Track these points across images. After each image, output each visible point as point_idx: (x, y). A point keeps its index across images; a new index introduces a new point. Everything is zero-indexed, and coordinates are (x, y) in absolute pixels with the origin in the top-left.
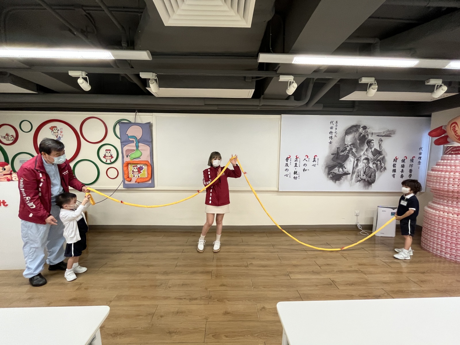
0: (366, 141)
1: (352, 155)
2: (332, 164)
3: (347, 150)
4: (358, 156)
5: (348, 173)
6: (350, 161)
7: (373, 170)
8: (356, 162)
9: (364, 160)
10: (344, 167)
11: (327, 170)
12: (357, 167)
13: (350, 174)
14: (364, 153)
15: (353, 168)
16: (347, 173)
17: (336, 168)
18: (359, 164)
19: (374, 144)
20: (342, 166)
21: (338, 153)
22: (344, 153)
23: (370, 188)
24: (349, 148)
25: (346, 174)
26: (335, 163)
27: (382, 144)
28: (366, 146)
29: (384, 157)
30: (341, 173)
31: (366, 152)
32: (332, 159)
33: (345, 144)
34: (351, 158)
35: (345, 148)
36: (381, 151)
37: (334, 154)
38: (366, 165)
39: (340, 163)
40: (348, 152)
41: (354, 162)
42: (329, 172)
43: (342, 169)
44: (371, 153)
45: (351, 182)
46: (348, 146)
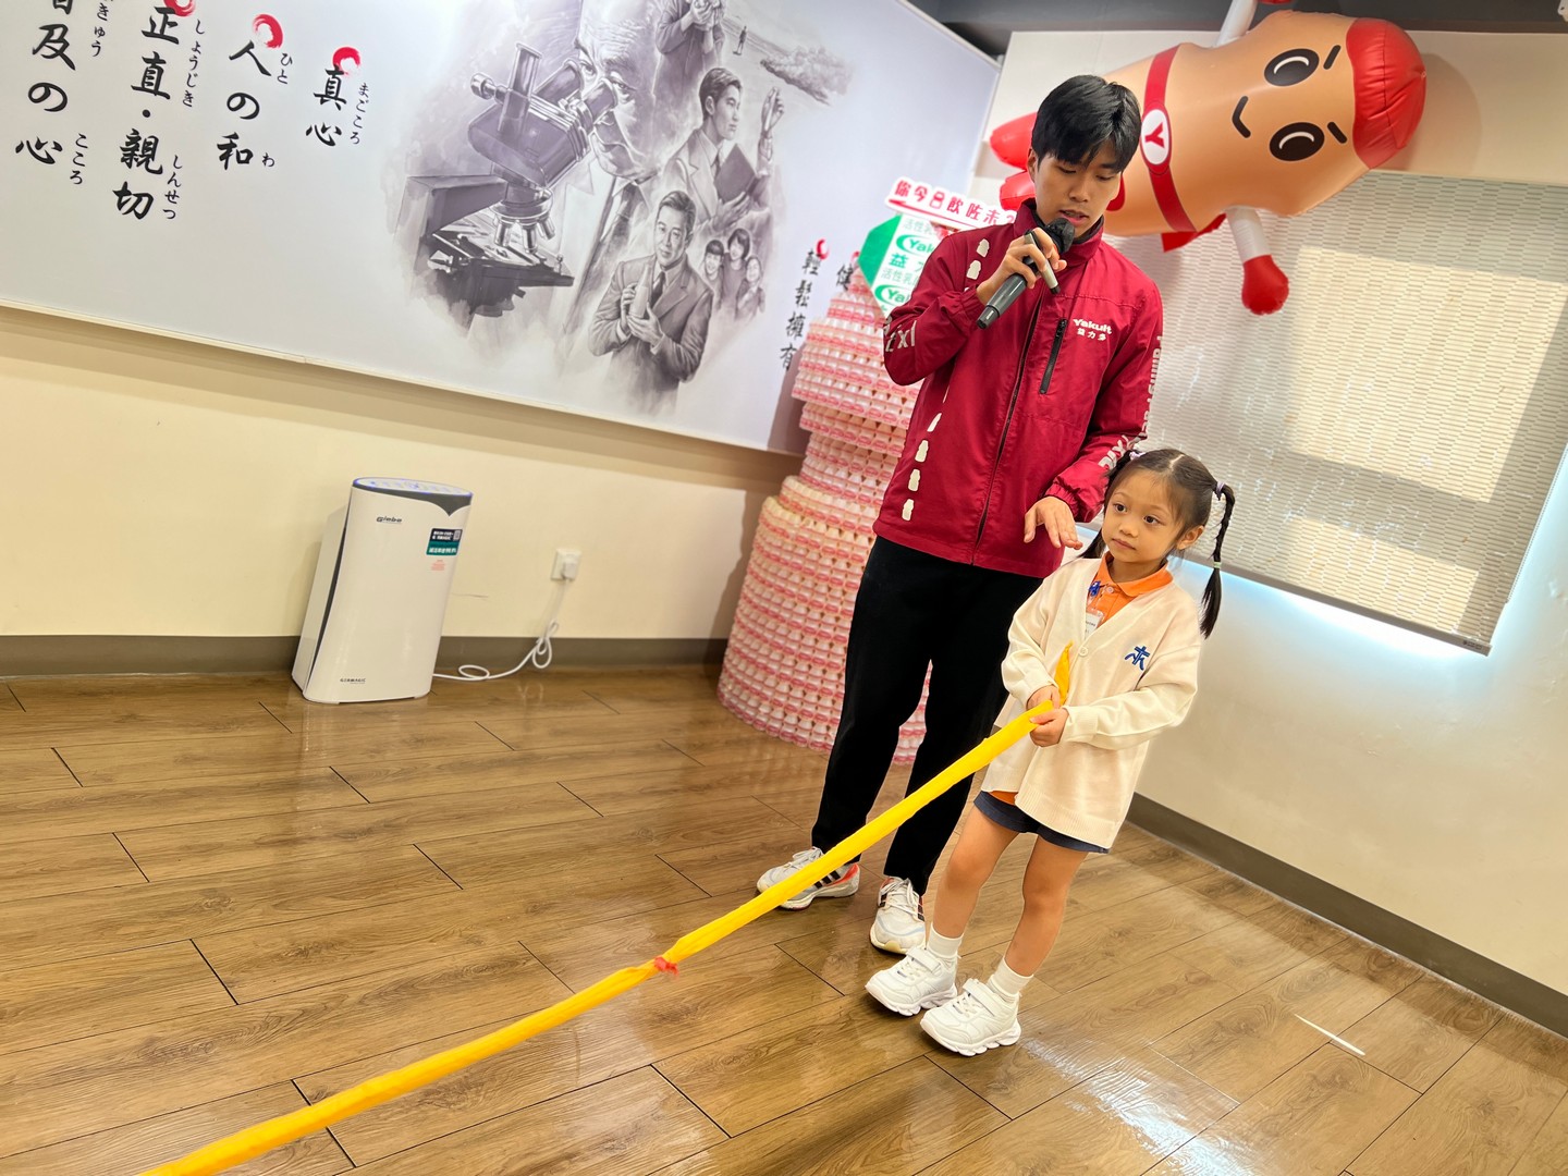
0: (701, 78)
1: (609, 147)
2: (463, 168)
3: (578, 96)
4: (640, 169)
5: (558, 275)
6: (584, 183)
7: (700, 290)
8: (618, 206)
9: (667, 204)
10: (543, 221)
11: (420, 206)
12: (619, 245)
13: (567, 281)
14: (676, 156)
15: (598, 245)
16: (556, 270)
17: (491, 214)
18: (636, 228)
19: (740, 114)
20: (526, 206)
21: (515, 97)
22: (561, 115)
23: (665, 406)
24: (596, 84)
25: (546, 276)
26: (487, 167)
27: (773, 130)
28: (695, 109)
29: (766, 224)
30: (515, 260)
31: (684, 156)
32: (471, 128)
33: (578, 46)
34: (595, 165)
35: (571, 75)
36: (763, 177)
37: (491, 91)
38: (669, 246)
39: (518, 182)
40: (583, 108)
41: (610, 200)
42: (432, 226)
43: (529, 230)
44: (711, 173)
45: (564, 339)
46: (590, 68)
